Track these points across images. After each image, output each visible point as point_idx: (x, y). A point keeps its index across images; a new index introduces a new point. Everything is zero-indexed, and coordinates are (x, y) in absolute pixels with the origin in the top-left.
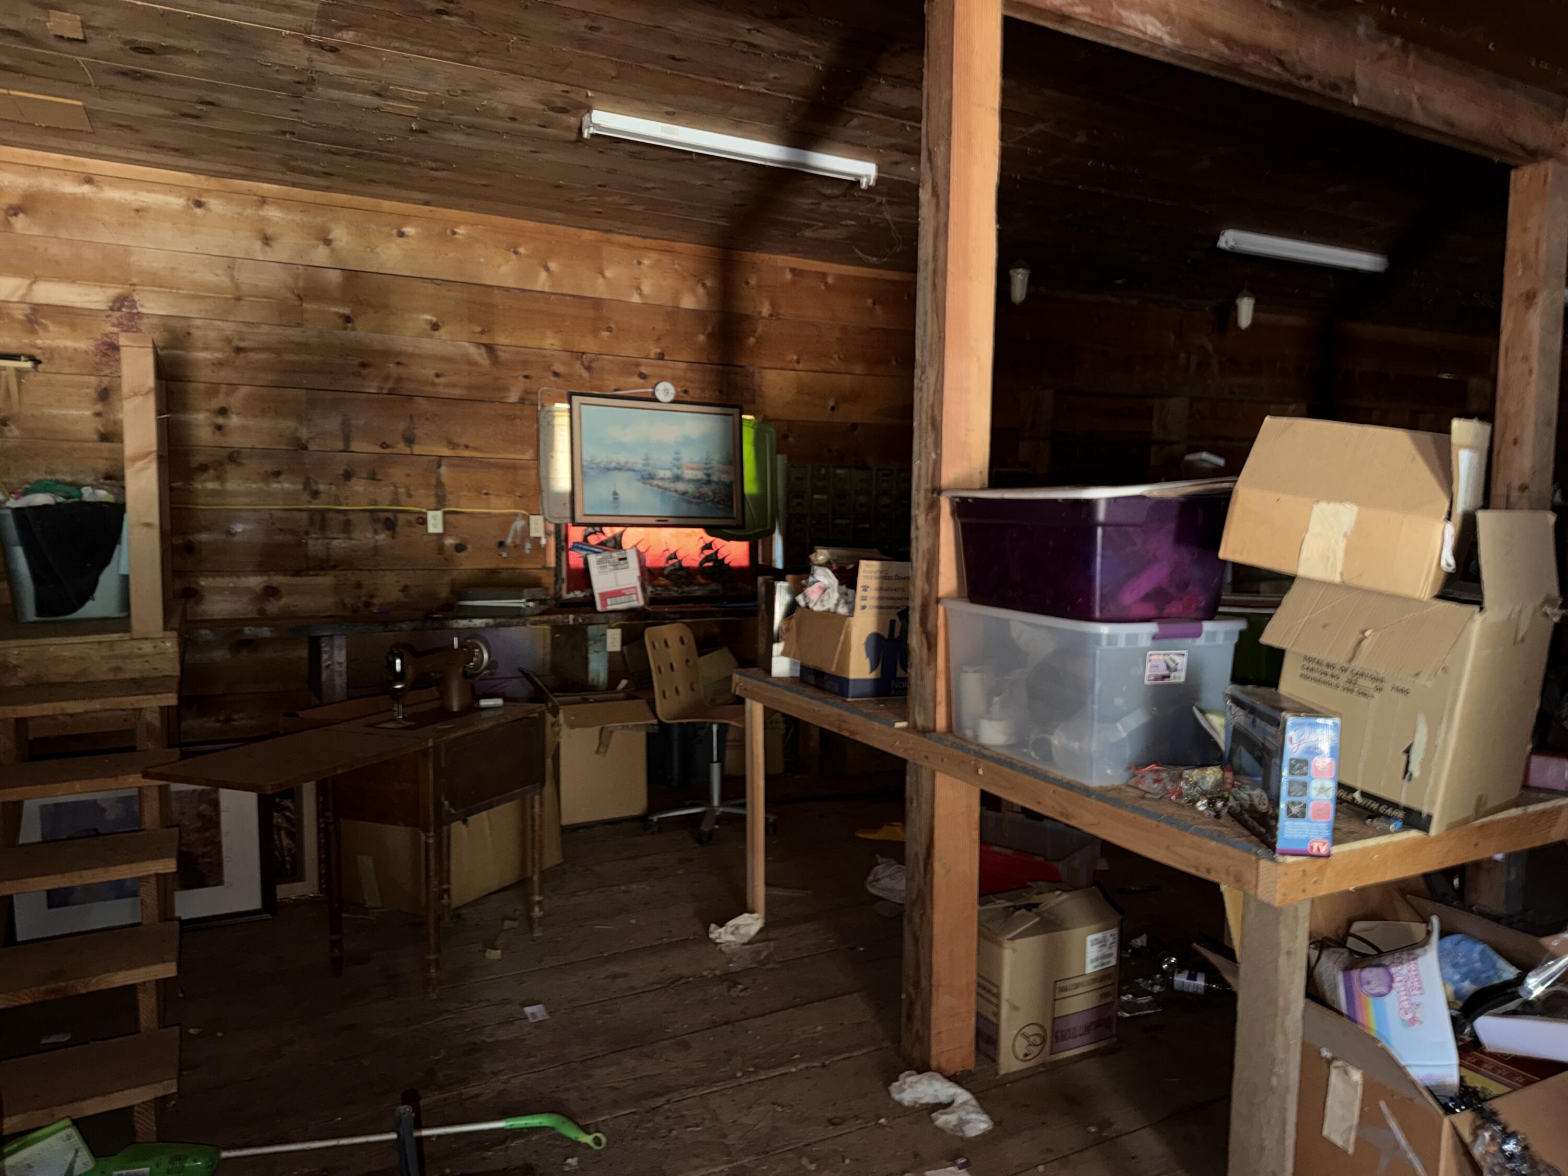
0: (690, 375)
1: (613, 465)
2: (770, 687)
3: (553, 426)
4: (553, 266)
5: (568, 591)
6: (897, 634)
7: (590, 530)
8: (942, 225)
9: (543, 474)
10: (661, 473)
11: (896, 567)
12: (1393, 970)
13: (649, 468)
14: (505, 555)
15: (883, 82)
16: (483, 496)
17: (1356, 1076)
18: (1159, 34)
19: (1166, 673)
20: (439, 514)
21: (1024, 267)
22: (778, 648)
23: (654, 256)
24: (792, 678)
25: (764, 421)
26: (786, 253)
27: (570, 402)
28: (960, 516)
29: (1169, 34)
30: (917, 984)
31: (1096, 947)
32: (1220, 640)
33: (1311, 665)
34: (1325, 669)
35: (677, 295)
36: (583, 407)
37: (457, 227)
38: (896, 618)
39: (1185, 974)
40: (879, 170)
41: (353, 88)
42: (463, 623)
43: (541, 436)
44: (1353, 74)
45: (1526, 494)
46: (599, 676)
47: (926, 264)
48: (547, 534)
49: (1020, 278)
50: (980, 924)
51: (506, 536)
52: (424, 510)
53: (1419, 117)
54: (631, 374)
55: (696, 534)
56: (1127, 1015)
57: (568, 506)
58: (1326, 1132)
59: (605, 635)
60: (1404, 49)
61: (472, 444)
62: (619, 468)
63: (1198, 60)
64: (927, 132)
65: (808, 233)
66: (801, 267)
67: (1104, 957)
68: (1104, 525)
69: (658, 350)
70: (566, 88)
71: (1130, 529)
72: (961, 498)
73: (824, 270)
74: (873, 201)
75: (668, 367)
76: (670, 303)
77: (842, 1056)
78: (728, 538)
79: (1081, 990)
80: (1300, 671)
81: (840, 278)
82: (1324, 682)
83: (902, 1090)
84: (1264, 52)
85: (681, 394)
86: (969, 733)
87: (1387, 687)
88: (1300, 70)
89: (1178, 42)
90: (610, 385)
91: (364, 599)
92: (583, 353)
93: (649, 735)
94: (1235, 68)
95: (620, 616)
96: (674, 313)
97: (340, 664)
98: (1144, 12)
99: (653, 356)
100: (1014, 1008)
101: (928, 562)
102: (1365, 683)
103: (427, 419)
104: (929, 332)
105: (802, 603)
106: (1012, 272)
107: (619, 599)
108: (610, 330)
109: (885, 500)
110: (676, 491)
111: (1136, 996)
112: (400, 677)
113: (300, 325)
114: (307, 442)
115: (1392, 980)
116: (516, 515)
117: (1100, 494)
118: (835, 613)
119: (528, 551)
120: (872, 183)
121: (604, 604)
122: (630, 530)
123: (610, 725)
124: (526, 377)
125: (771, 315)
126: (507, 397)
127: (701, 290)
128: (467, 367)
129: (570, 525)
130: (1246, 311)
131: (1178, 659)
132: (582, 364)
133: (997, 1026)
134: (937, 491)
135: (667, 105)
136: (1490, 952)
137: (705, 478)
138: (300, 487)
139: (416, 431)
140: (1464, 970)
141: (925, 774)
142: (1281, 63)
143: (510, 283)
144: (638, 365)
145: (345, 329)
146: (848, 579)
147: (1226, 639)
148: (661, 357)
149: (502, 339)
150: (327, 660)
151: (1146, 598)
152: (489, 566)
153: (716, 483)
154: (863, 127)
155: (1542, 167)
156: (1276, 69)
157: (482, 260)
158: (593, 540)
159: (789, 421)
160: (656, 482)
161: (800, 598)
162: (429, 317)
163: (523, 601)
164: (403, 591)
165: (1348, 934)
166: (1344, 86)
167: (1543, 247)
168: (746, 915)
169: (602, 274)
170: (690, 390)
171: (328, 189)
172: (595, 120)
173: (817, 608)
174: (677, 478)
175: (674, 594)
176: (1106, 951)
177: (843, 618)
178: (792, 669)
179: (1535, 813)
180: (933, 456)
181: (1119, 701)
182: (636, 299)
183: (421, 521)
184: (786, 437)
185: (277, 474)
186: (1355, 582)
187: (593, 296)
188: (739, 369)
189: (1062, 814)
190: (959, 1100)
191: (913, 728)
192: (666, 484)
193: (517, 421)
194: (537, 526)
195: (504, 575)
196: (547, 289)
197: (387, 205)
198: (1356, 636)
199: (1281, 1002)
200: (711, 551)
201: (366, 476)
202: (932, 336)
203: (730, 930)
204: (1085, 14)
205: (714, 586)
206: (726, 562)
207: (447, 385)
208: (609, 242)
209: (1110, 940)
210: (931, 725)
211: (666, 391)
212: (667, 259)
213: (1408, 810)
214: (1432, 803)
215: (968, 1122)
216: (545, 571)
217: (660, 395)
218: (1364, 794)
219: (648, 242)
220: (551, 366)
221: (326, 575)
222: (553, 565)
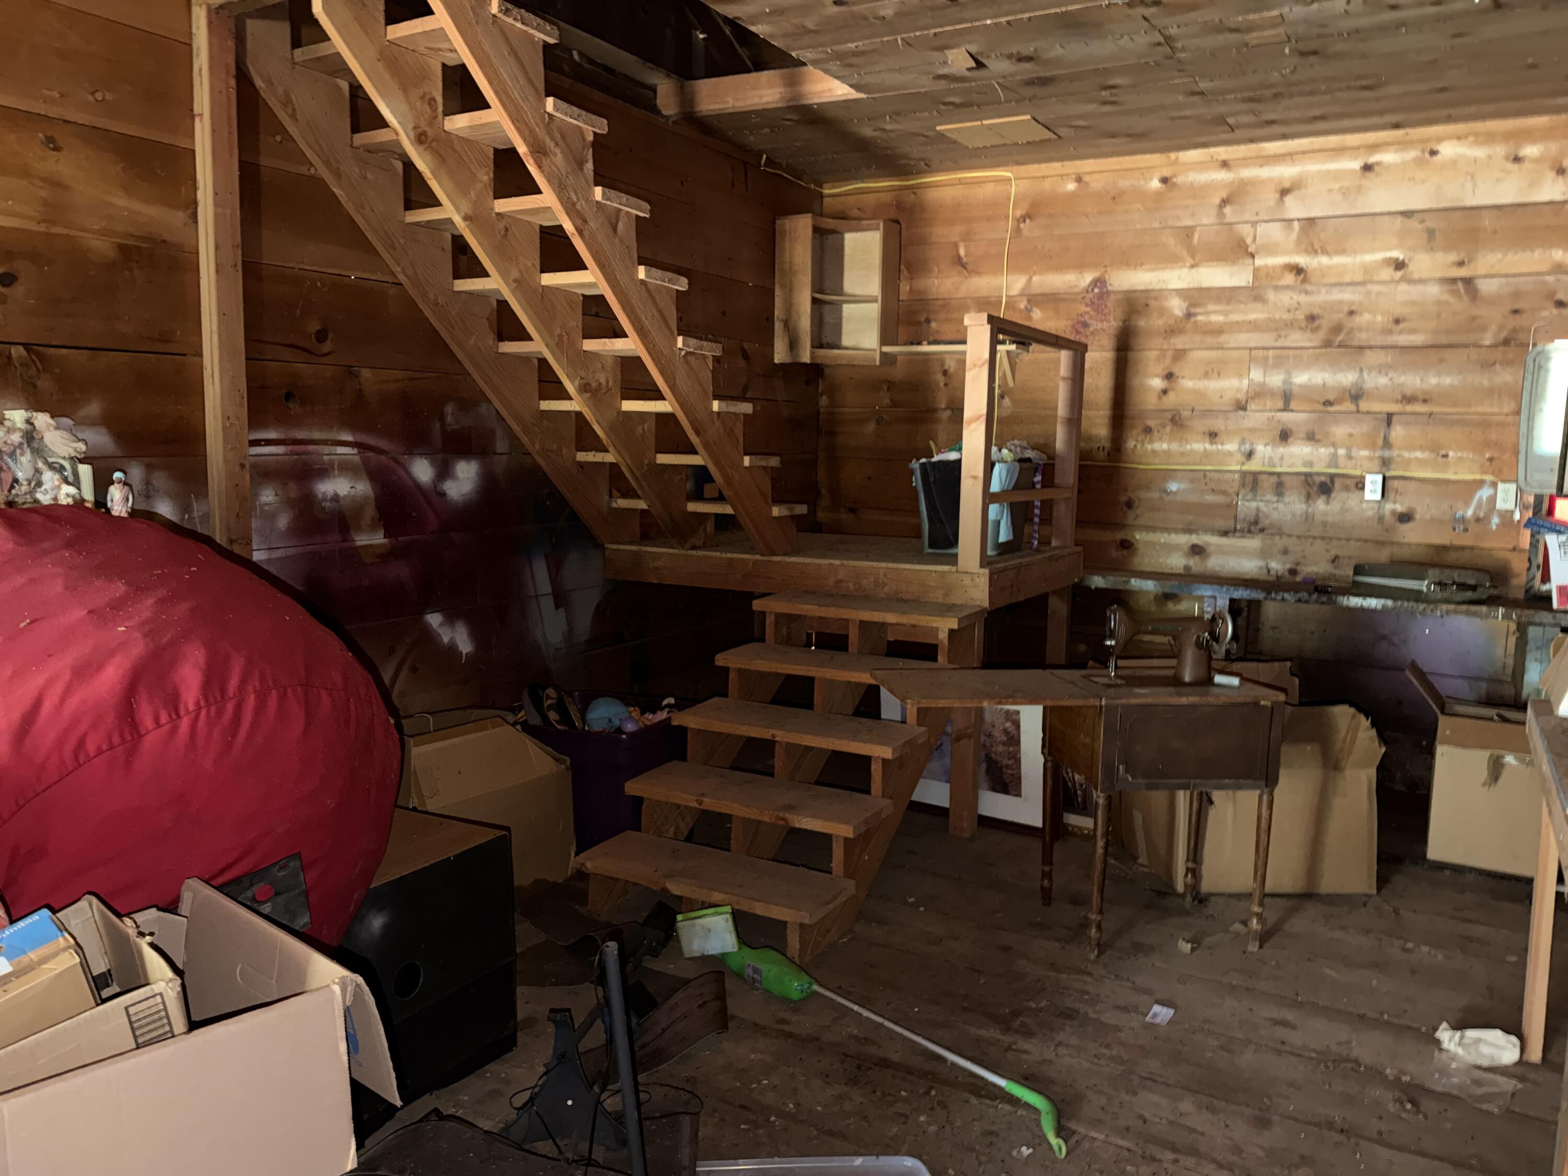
3: (1546, 370)
9: (1522, 431)
14: (1460, 529)
16: (1441, 459)
20: (1379, 478)
37: (1440, 144)
42: (1355, 601)
43: (1528, 385)
48: (1522, 507)
51: (1467, 507)
52: (1362, 474)
91: (1290, 566)
114: (1246, 402)
116: (1480, 481)
119: (1494, 527)
121: (1561, 601)
124: (1516, 312)
128: (1435, 308)
138: (1235, 448)
139: (1364, 386)
149: (1485, 270)
152: (1436, 542)
164: (1333, 561)
183: (1358, 485)
185: (1213, 435)
193: (1498, 367)
194: (1507, 496)
195: (1458, 554)
197: (1352, 139)
201: (1304, 437)
203: (1464, 1037)
207: (1408, 332)
220: (1553, 294)
221: (1253, 538)
222: (1527, 546)
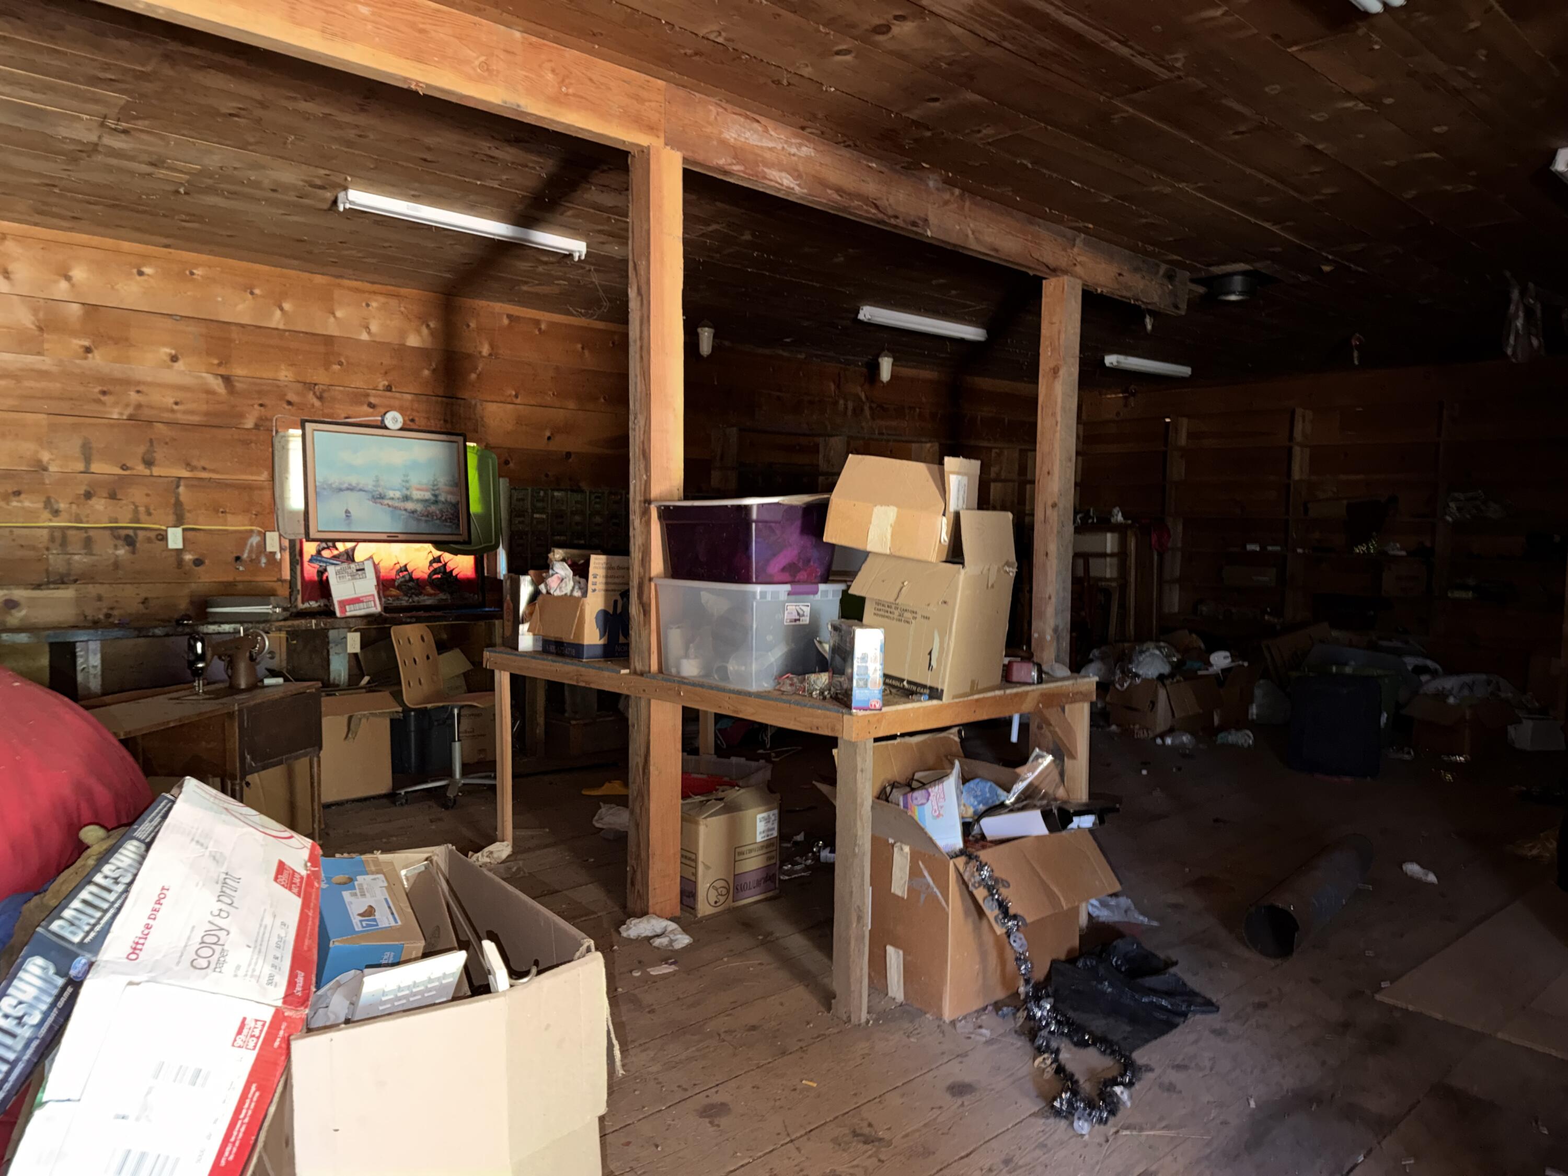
0: (416, 405)
1: (346, 485)
2: (519, 658)
3: (288, 450)
4: (287, 306)
5: (303, 602)
6: (619, 610)
7: (324, 545)
8: (645, 316)
9: (277, 494)
10: (391, 494)
11: (617, 560)
12: (930, 790)
13: (380, 490)
14: (241, 568)
15: (593, 188)
16: (221, 515)
17: (907, 849)
18: (792, 186)
19: (797, 617)
20: (179, 531)
21: (709, 327)
22: (523, 628)
23: (382, 299)
24: (535, 652)
25: (487, 448)
26: (503, 302)
27: (303, 428)
28: (665, 519)
29: (799, 185)
30: (638, 856)
31: (763, 823)
32: (830, 597)
33: (880, 607)
34: (887, 609)
35: (403, 334)
36: (316, 433)
37: (196, 268)
38: (619, 598)
39: (828, 850)
40: (588, 247)
41: (132, 158)
42: (212, 628)
43: (276, 458)
44: (926, 215)
45: (1056, 509)
46: (340, 675)
47: (635, 341)
48: (282, 549)
49: (706, 336)
50: (682, 812)
51: (243, 551)
52: (164, 528)
53: (973, 244)
54: (362, 404)
55: (426, 549)
56: (787, 878)
57: (302, 522)
58: (893, 890)
59: (345, 638)
60: (962, 197)
61: (207, 466)
62: (351, 489)
63: (819, 203)
64: (633, 249)
65: (525, 288)
66: (517, 314)
67: (769, 830)
68: (756, 522)
69: (386, 383)
70: (327, 172)
71: (773, 525)
72: (665, 506)
73: (537, 317)
74: (583, 268)
75: (394, 398)
76: (396, 342)
77: (583, 919)
78: (456, 552)
79: (753, 854)
80: (873, 611)
81: (552, 324)
82: (887, 617)
83: (628, 929)
84: (865, 199)
85: (408, 422)
86: (674, 671)
87: (919, 616)
88: (890, 212)
89: (805, 191)
90: (341, 413)
91: (105, 611)
92: (315, 384)
93: (392, 720)
94: (845, 209)
95: (359, 621)
96: (401, 350)
97: (95, 667)
98: (781, 171)
99: (381, 387)
100: (707, 867)
101: (643, 553)
102: (907, 615)
103: (167, 443)
104: (639, 390)
105: (544, 591)
106: (699, 330)
107: (357, 606)
108: (340, 364)
109: (598, 519)
110: (406, 510)
111: (793, 865)
112: (202, 658)
113: (39, 354)
114: (48, 463)
115: (929, 795)
116: (252, 531)
117: (752, 501)
118: (571, 595)
119: (263, 565)
120: (583, 257)
121: (343, 609)
122: (361, 545)
123: (358, 714)
124: (261, 405)
125: (490, 355)
126: (244, 424)
127: (425, 331)
128: (204, 396)
129: (304, 540)
130: (886, 367)
131: (804, 608)
132: (314, 393)
133: (695, 883)
134: (648, 502)
135: (416, 190)
136: (994, 785)
137: (433, 498)
138: (40, 505)
139: (155, 455)
140: (980, 799)
141: (643, 703)
142: (877, 207)
143: (245, 320)
144: (368, 395)
145: (86, 358)
146: (581, 571)
147: (833, 596)
148: (389, 388)
149: (239, 371)
150: (82, 663)
151: (783, 570)
152: (225, 579)
153: (443, 503)
154: (576, 216)
155: (1061, 279)
156: (874, 211)
157: (220, 299)
158: (326, 553)
159: (509, 449)
160: (386, 502)
161: (542, 587)
162: (168, 350)
163: (271, 607)
164: (143, 603)
165: (913, 779)
166: (921, 223)
167: (1063, 336)
168: (498, 843)
169: (333, 313)
170: (417, 419)
171: (71, 229)
172: (350, 198)
173: (557, 593)
174: (406, 498)
175: (404, 603)
176: (770, 826)
177: (578, 600)
178: (534, 645)
179: (1011, 694)
180: (645, 477)
181: (770, 638)
182: (364, 336)
183: (160, 537)
184: (507, 463)
185: (17, 493)
186: (897, 554)
187: (325, 333)
188: (462, 402)
189: (735, 711)
190: (669, 929)
191: (635, 673)
192: (396, 504)
193: (253, 445)
194: (273, 542)
195: (240, 587)
196: (281, 326)
197: (126, 246)
198: (900, 585)
199: (859, 800)
200: (440, 565)
201: (105, 495)
202: (641, 393)
203: (485, 854)
204: (739, 171)
205: (442, 596)
206: (454, 573)
207: (185, 412)
208: (339, 286)
209: (773, 818)
210: (647, 669)
211: (395, 420)
212: (393, 302)
213: (931, 688)
214: (943, 682)
215: (676, 940)
216: (280, 583)
217: (388, 422)
218: (909, 682)
219: (376, 287)
220: (285, 395)
221: (67, 588)
222: (288, 578)
